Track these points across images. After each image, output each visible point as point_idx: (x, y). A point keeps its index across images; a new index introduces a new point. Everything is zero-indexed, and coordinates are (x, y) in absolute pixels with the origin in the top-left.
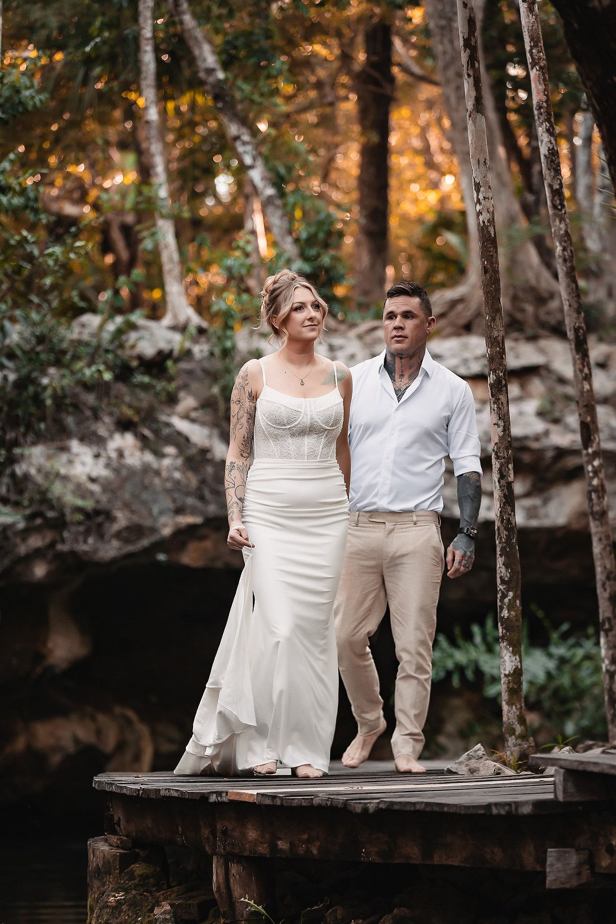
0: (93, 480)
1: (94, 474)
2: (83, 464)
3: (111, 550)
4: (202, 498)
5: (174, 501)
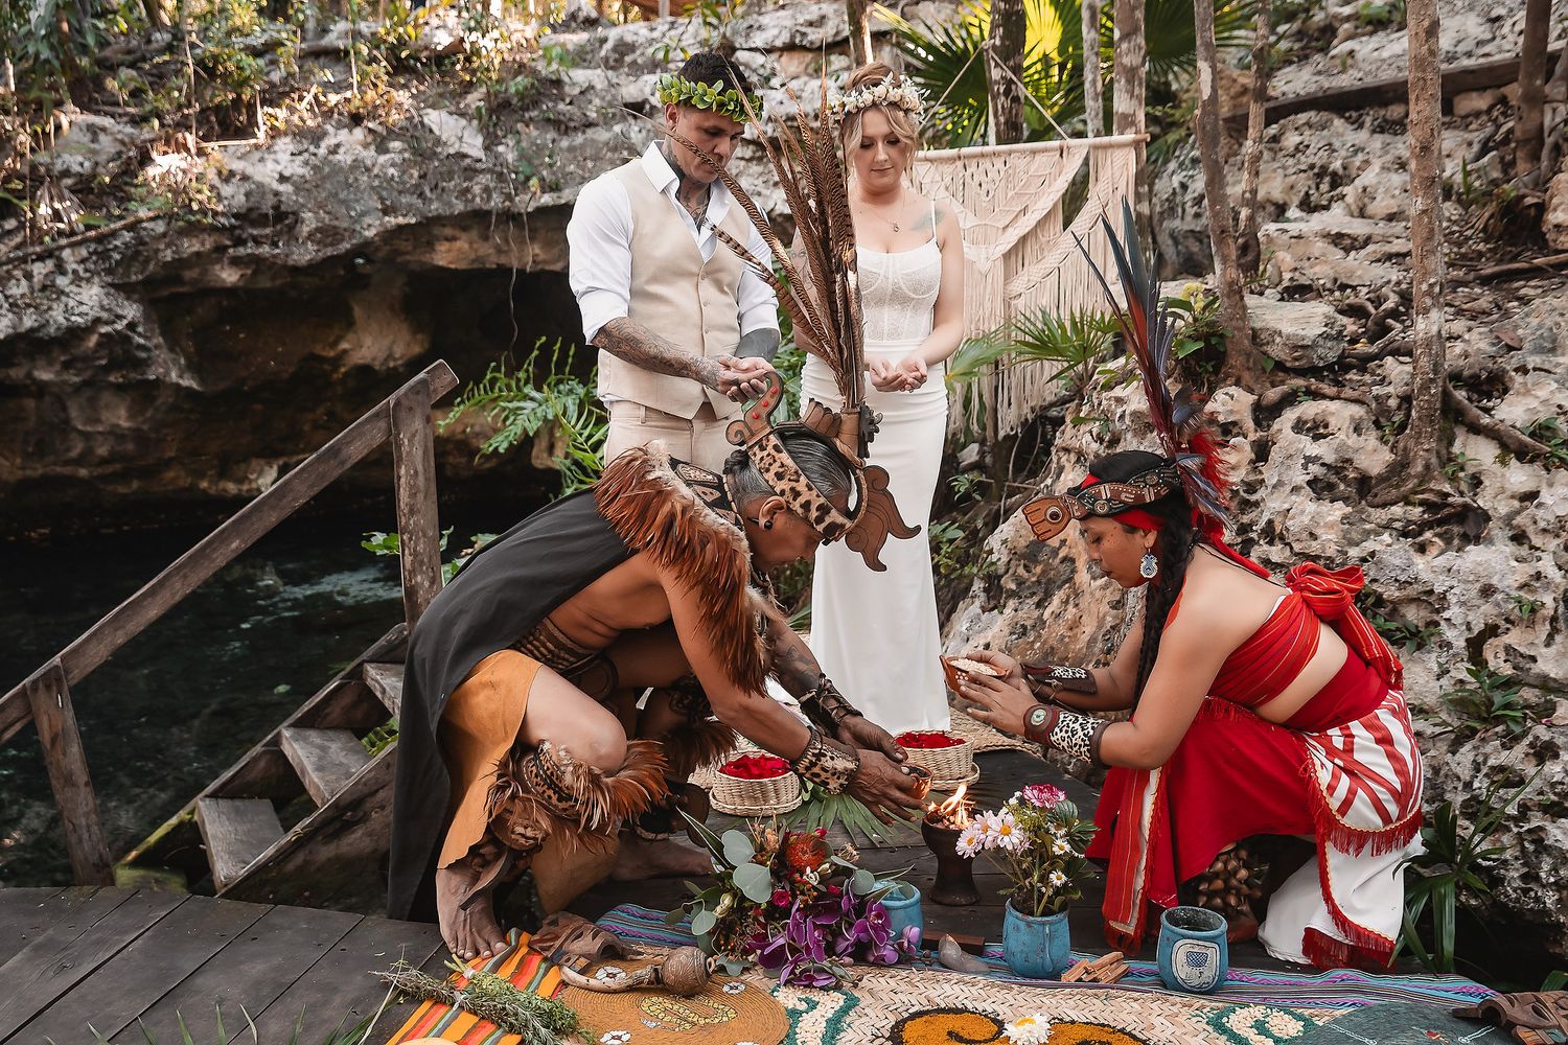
0: (283, 179)
1: (287, 173)
2: (277, 162)
3: (305, 254)
4: (421, 195)
5: (382, 200)
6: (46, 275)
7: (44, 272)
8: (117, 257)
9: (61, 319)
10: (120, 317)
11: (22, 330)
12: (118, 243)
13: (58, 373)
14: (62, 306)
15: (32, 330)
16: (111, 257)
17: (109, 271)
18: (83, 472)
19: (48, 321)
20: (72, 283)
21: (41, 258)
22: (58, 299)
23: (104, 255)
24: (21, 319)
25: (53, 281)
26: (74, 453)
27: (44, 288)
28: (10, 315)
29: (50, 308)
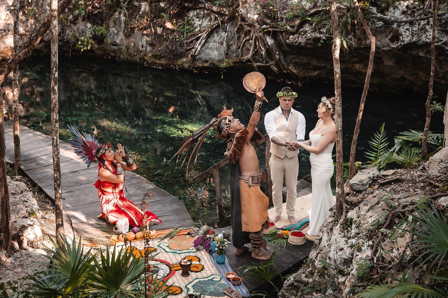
6: (423, 25)
7: (423, 24)
8: (444, 21)
9: (424, 40)
10: (441, 41)
11: (412, 42)
12: (444, 17)
13: (424, 54)
14: (425, 35)
15: (415, 42)
16: (442, 21)
17: (440, 26)
18: (443, 82)
19: (420, 40)
20: (430, 28)
21: (424, 19)
22: (425, 33)
23: (440, 20)
24: (413, 38)
25: (425, 27)
26: (440, 76)
27: (422, 29)
28: (411, 36)
29: (422, 36)
